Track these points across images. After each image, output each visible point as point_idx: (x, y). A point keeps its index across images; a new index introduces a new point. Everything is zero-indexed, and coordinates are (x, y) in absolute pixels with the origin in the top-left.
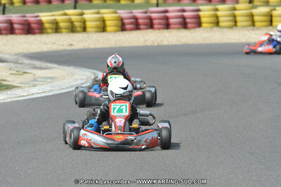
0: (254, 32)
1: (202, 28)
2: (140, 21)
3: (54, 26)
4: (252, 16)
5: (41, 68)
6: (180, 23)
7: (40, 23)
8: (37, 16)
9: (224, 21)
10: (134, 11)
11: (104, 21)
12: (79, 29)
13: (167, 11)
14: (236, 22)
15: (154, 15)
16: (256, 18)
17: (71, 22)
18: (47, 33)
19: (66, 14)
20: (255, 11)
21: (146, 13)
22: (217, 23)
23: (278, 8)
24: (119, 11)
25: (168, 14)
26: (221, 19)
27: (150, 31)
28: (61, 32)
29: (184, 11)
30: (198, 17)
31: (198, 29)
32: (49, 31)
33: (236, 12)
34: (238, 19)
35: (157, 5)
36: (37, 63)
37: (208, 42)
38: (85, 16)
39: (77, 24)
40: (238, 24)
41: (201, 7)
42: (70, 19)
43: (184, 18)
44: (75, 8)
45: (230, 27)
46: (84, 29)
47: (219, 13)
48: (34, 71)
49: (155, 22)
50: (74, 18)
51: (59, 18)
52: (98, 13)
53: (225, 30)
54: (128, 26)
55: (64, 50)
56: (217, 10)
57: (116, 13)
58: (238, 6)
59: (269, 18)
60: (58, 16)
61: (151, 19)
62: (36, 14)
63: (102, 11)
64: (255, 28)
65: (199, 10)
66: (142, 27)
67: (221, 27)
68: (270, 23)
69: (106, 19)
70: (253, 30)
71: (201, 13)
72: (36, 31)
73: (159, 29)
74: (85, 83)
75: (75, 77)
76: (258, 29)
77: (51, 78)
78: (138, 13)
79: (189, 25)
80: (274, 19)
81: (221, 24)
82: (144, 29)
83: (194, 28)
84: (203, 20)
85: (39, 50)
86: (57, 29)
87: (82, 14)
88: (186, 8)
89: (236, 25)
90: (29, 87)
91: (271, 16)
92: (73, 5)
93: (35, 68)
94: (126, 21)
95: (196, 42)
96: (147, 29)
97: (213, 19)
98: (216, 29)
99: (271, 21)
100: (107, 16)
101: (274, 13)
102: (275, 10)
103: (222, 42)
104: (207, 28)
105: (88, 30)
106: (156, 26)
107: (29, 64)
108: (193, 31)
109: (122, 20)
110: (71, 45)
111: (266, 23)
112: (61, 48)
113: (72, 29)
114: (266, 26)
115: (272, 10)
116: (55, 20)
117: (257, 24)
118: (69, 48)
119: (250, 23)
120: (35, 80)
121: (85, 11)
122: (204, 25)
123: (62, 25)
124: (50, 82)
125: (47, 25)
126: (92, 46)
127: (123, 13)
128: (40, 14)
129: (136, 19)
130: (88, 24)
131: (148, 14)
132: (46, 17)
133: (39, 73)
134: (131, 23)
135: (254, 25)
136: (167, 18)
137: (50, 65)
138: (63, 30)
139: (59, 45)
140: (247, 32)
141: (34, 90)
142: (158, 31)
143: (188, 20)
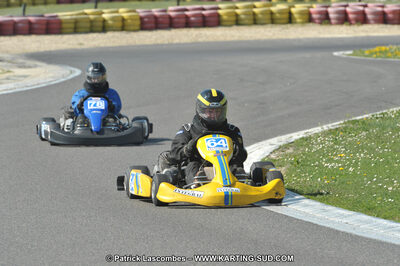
2: (160, 20)
4: (271, 13)
7: (59, 23)
8: (56, 16)
10: (154, 10)
11: (123, 20)
12: (98, 29)
13: (186, 10)
14: (255, 20)
15: (172, 14)
17: (90, 22)
19: (84, 14)
20: (273, 9)
21: (165, 11)
22: (236, 22)
23: (296, 5)
24: (138, 10)
25: (187, 13)
26: (240, 17)
29: (204, 9)
30: (217, 16)
33: (255, 10)
35: (178, 4)
38: (104, 15)
40: (258, 22)
41: (219, 6)
42: (89, 18)
43: (203, 16)
44: (96, 7)
46: (103, 29)
47: (238, 11)
49: (175, 21)
50: (93, 17)
52: (116, 12)
54: (147, 25)
56: (236, 8)
57: (134, 11)
58: (257, 4)
59: (286, 16)
61: (170, 18)
62: (55, 14)
63: (121, 10)
64: (274, 25)
65: (219, 9)
67: (240, 25)
68: (288, 21)
69: (125, 18)
71: (220, 12)
78: (156, 12)
79: (208, 23)
80: (293, 16)
81: (240, 22)
87: (101, 14)
88: (205, 6)
91: (290, 13)
92: (94, 4)
94: (145, 20)
98: (235, 27)
99: (290, 19)
101: (293, 10)
102: (294, 7)
109: (141, 18)
110: (81, 44)
111: (285, 21)
113: (91, 29)
114: (285, 24)
115: (290, 7)
117: (275, 22)
118: (78, 47)
119: (269, 21)
121: (104, 11)
122: (223, 23)
126: (102, 45)
127: (141, 12)
128: (59, 14)
129: (155, 17)
131: (168, 13)
132: (65, 17)
143: (208, 19)
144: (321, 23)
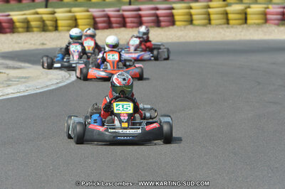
0: (228, 30)
1: (175, 27)
2: (113, 19)
3: (25, 25)
4: (226, 13)
5: (14, 68)
6: (153, 22)
7: (11, 22)
8: (9, 15)
9: (198, 19)
10: (106, 9)
11: (76, 20)
12: (50, 28)
13: (139, 10)
14: (210, 20)
15: (126, 14)
16: (230, 16)
17: (43, 21)
18: (19, 32)
19: (37, 13)
20: (229, 9)
21: (118, 11)
22: (191, 22)
23: (252, 6)
24: (90, 10)
25: (140, 12)
26: (194, 17)
27: (123, 29)
28: (33, 31)
29: (157, 9)
30: (172, 16)
31: (171, 27)
32: (20, 30)
33: (210, 10)
34: (212, 17)
35: (130, 4)
36: (10, 63)
37: (182, 40)
38: (56, 15)
39: (49, 23)
40: (213, 22)
41: (174, 6)
42: (42, 18)
43: (157, 16)
44: (46, 7)
45: (204, 25)
46: (56, 28)
47: (193, 11)
48: (8, 71)
49: (128, 20)
50: (45, 17)
51: (30, 17)
52: (70, 12)
53: (198, 28)
54: (100, 25)
55: (37, 50)
56: (191, 8)
57: (88, 11)
58: (211, 4)
59: (243, 16)
60: (29, 15)
61: (123, 17)
62: (7, 13)
63: (74, 9)
64: (230, 26)
65: (172, 8)
66: (114, 25)
67: (195, 25)
68: (244, 21)
69: (77, 17)
70: (227, 28)
71: (174, 11)
72: (8, 30)
73: (132, 27)
74: (60, 82)
75: (50, 77)
76: (232, 27)
77: (25, 78)
78: (110, 11)
79: (162, 24)
80: (249, 17)
81: (195, 22)
82: (117, 27)
83: (167, 26)
84: (177, 18)
85: (10, 50)
86: (28, 27)
87: (54, 13)
88: (159, 6)
89: (210, 23)
90: (4, 87)
91: (246, 14)
92: (44, 3)
93: (8, 67)
94: (98, 20)
95: (170, 41)
96: (120, 27)
97: (186, 17)
98: (190, 27)
99: (246, 19)
100: (79, 15)
101: (249, 10)
102: (249, 7)
103: (197, 40)
104: (180, 26)
105: (60, 28)
106: (128, 25)
107: (2, 64)
108: (166, 29)
109: (94, 18)
110: (43, 44)
111: (240, 21)
112: (33, 47)
113: (44, 28)
114: (241, 24)
115: (246, 8)
116: (26, 19)
117: (231, 22)
118: (41, 47)
119: (224, 21)
120: (9, 80)
121: (57, 10)
122: (177, 23)
123: (33, 24)
124: (24, 82)
125: (18, 24)
127: (95, 12)
128: (11, 13)
129: (108, 17)
130: (60, 23)
131: (121, 13)
132: (17, 16)
133: (13, 73)
134: (104, 22)
135: (228, 23)
136: (140, 17)
137: (23, 64)
138: (35, 29)
139: (31, 44)
140: (221, 30)
141: (9, 90)
142: (131, 29)
143: (161, 19)
144: (278, 25)
